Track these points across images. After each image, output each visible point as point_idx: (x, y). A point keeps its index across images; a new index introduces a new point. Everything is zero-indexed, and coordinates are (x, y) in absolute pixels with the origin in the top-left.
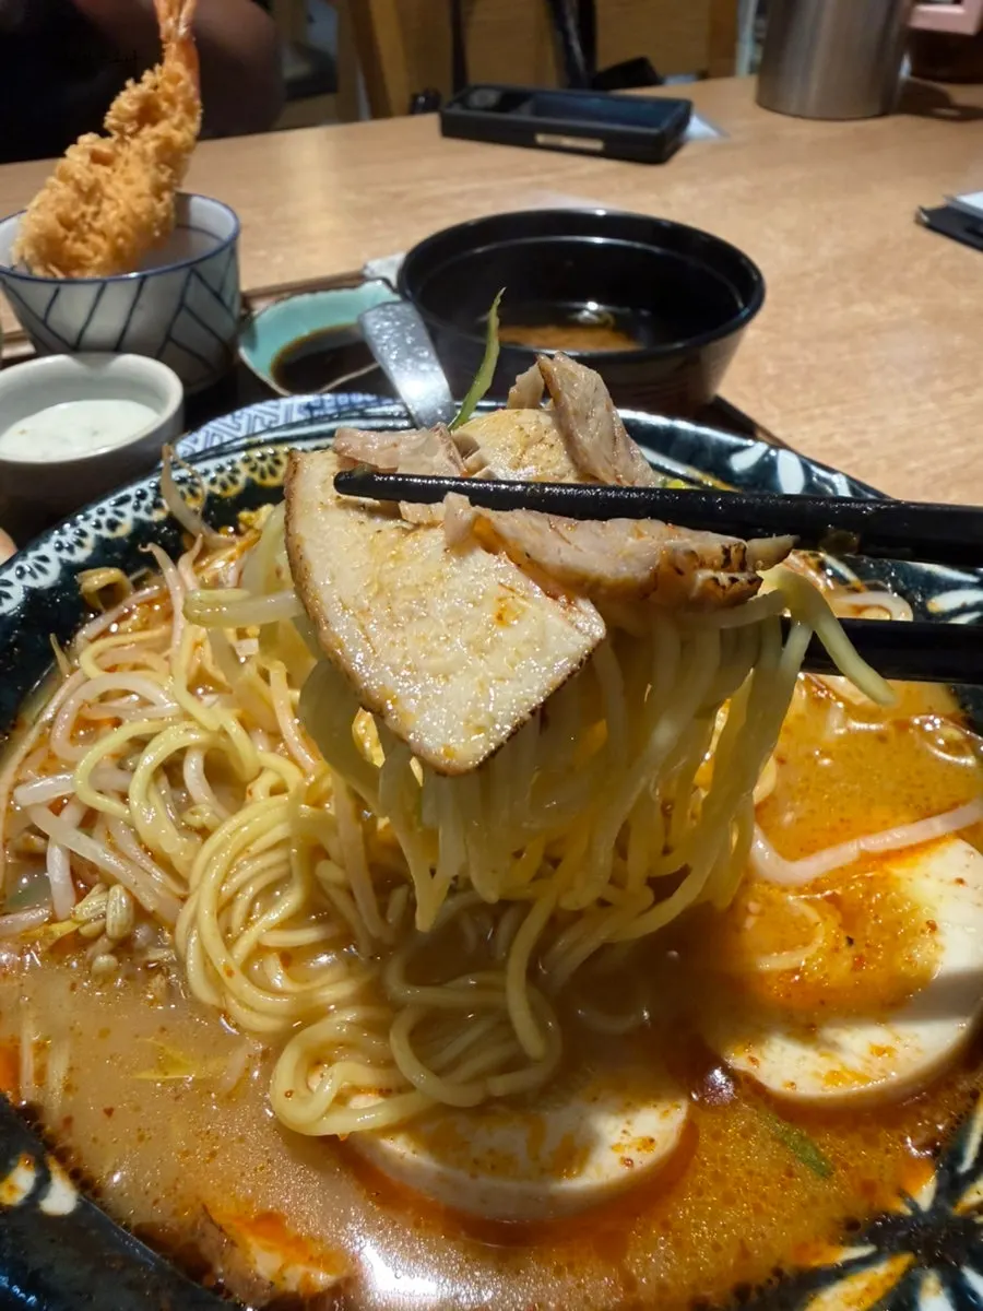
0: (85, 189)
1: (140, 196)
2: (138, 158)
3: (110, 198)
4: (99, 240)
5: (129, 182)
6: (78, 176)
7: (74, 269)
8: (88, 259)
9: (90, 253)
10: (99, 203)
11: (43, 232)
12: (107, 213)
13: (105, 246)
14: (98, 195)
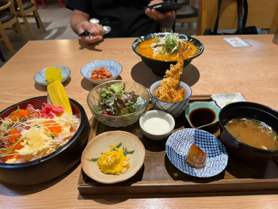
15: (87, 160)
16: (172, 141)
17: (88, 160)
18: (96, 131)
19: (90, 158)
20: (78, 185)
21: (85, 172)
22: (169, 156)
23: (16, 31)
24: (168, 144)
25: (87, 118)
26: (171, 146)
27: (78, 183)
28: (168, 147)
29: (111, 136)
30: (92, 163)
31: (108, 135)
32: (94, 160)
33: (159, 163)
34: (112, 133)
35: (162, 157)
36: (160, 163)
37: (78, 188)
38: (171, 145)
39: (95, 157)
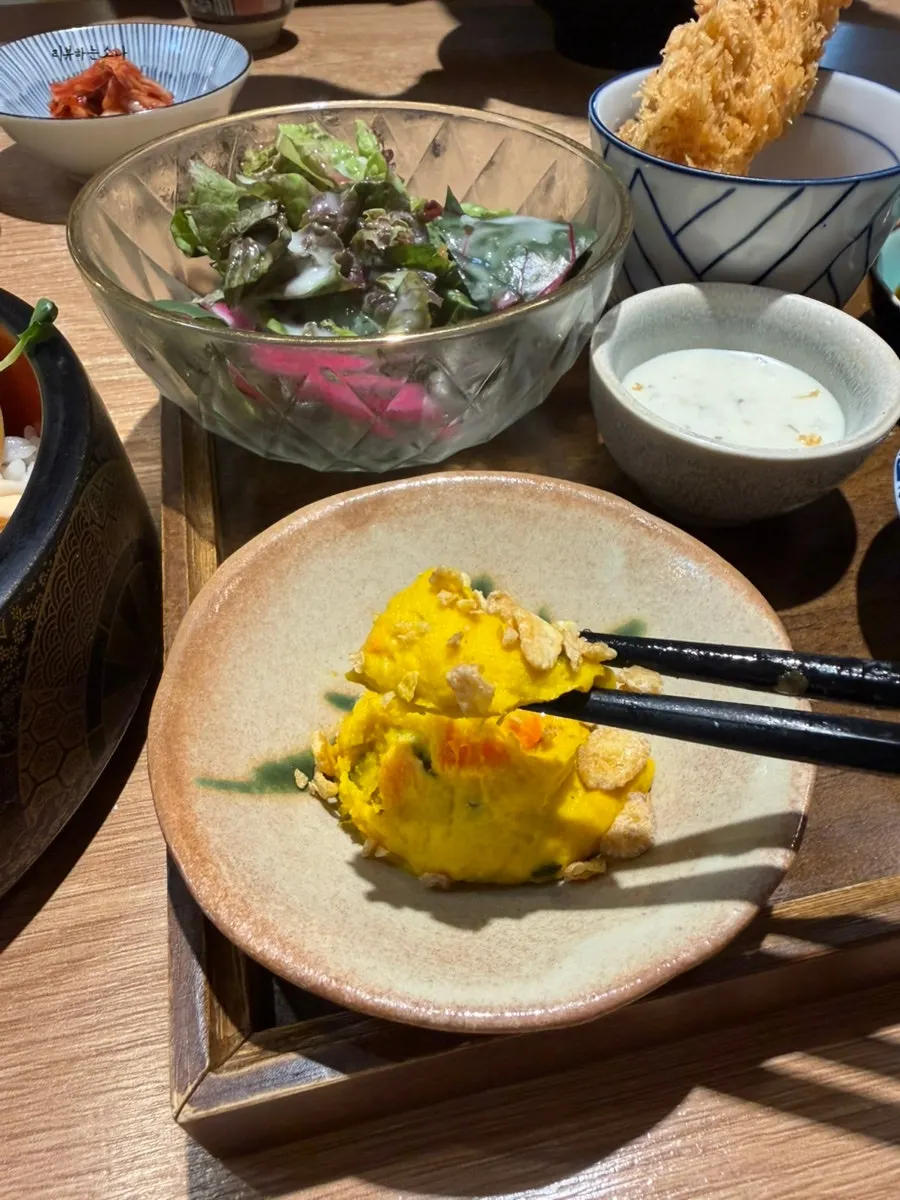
4: (736, 124)
10: (746, 73)
12: (755, 87)
14: (748, 60)
15: (222, 796)
17: (225, 785)
18: (208, 517)
19: (242, 768)
20: (178, 1101)
21: (244, 932)
25: (104, 431)
29: (377, 531)
30: (270, 804)
31: (351, 527)
32: (278, 777)
34: (380, 501)
39: (279, 748)
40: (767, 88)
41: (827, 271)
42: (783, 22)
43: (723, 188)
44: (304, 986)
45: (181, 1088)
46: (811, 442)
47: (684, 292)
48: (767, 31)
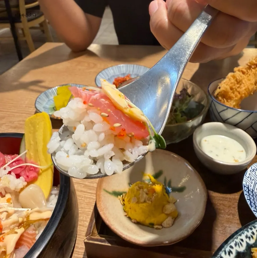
0: (238, 81)
1: (251, 84)
2: (253, 75)
3: (243, 83)
4: (237, 93)
5: (249, 80)
6: (238, 78)
7: (229, 99)
8: (234, 98)
9: (234, 96)
10: (241, 85)
11: (225, 90)
12: (242, 88)
13: (239, 96)
14: (241, 83)
16: (252, 178)
17: (107, 192)
19: (110, 190)
20: (85, 238)
21: (101, 213)
22: (252, 206)
23: (43, 31)
24: (248, 184)
26: (252, 188)
27: (87, 233)
28: (248, 188)
30: (113, 198)
32: (116, 194)
33: (229, 217)
35: (233, 206)
36: (231, 217)
37: (86, 243)
38: (252, 185)
39: (118, 189)
40: (244, 88)
41: (251, 126)
42: (251, 76)
43: (225, 108)
44: (107, 224)
45: (86, 237)
46: (236, 161)
47: (220, 124)
48: (248, 77)
